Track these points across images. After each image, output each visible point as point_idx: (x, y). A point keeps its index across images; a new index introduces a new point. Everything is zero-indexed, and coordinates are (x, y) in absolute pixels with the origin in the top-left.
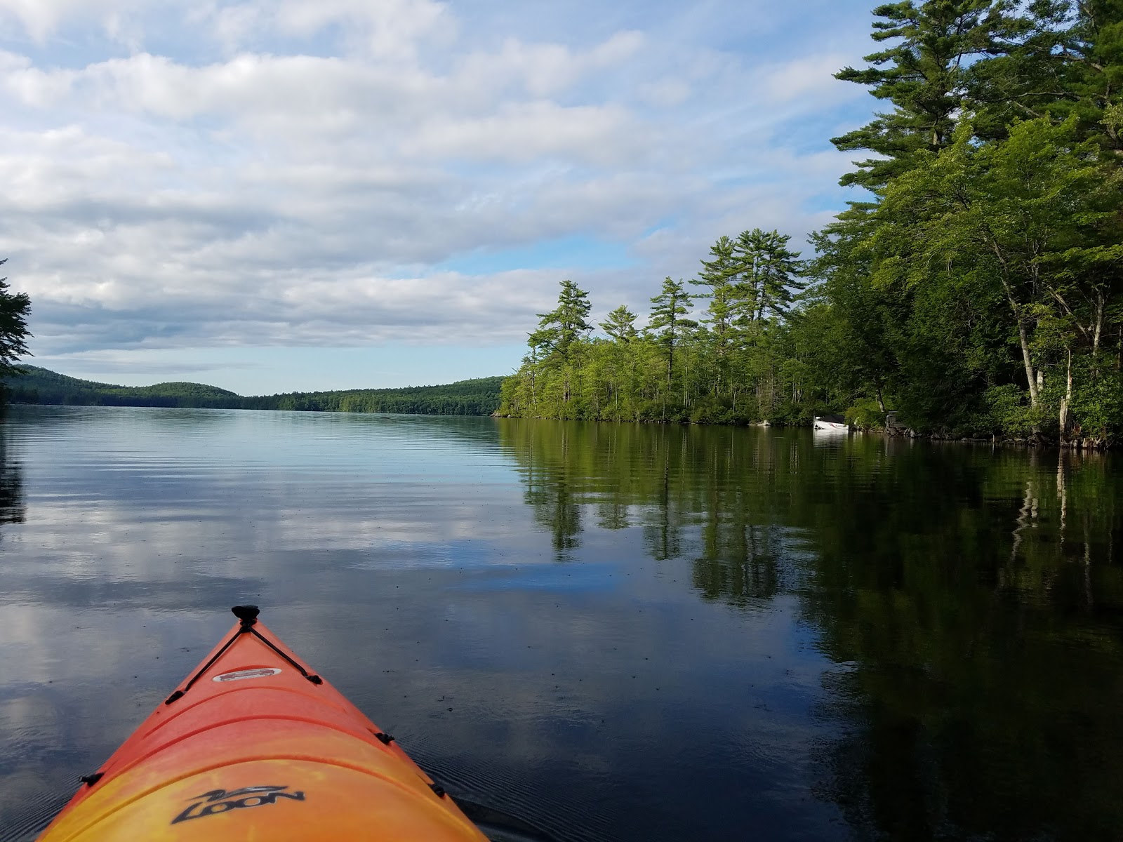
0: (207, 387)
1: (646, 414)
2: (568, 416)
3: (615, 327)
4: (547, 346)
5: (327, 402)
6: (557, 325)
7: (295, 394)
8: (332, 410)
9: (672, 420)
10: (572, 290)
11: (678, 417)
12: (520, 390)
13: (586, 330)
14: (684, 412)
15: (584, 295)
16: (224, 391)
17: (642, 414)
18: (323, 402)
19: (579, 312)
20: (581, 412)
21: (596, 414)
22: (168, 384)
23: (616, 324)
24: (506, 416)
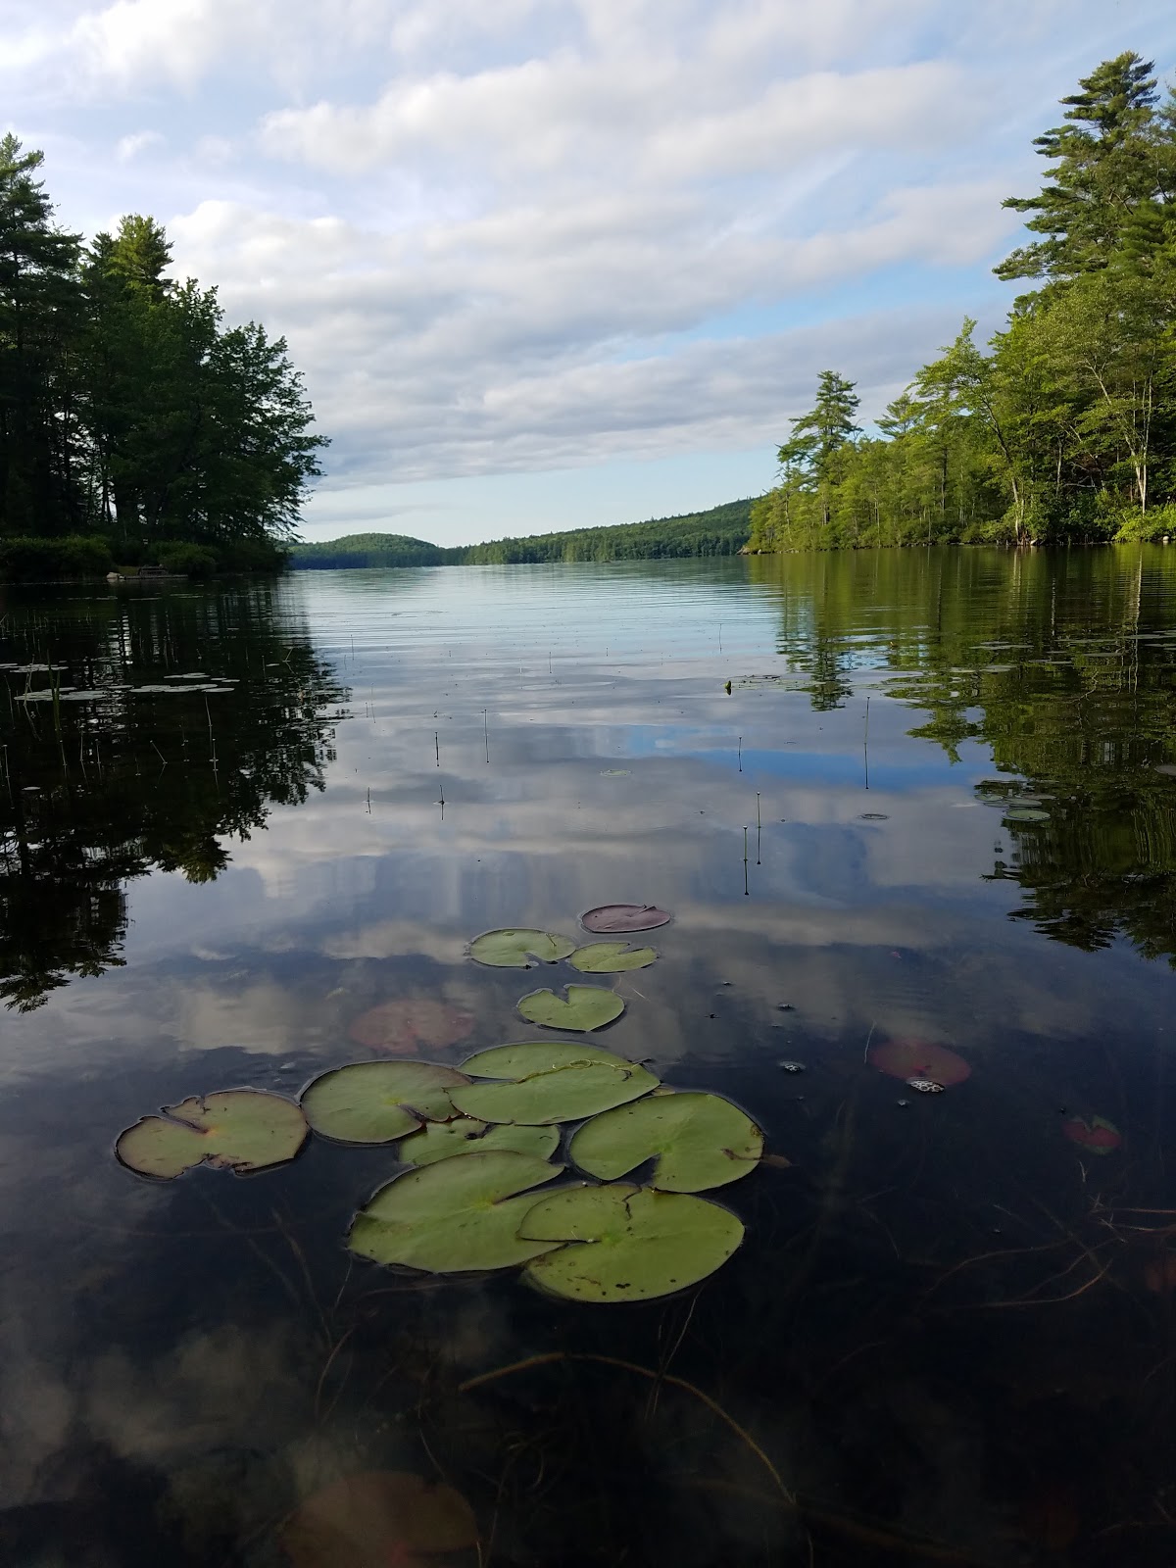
0: (401, 538)
1: (909, 536)
2: (821, 545)
3: (894, 424)
4: (800, 459)
5: (546, 549)
6: (815, 431)
7: (507, 540)
8: (553, 559)
9: (939, 540)
10: (834, 383)
11: (947, 537)
12: (772, 517)
13: (851, 433)
14: (954, 530)
15: (849, 387)
16: (421, 542)
17: (905, 537)
18: (542, 549)
19: (844, 411)
20: (836, 540)
21: (854, 541)
22: (353, 536)
23: (897, 420)
24: (755, 552)
